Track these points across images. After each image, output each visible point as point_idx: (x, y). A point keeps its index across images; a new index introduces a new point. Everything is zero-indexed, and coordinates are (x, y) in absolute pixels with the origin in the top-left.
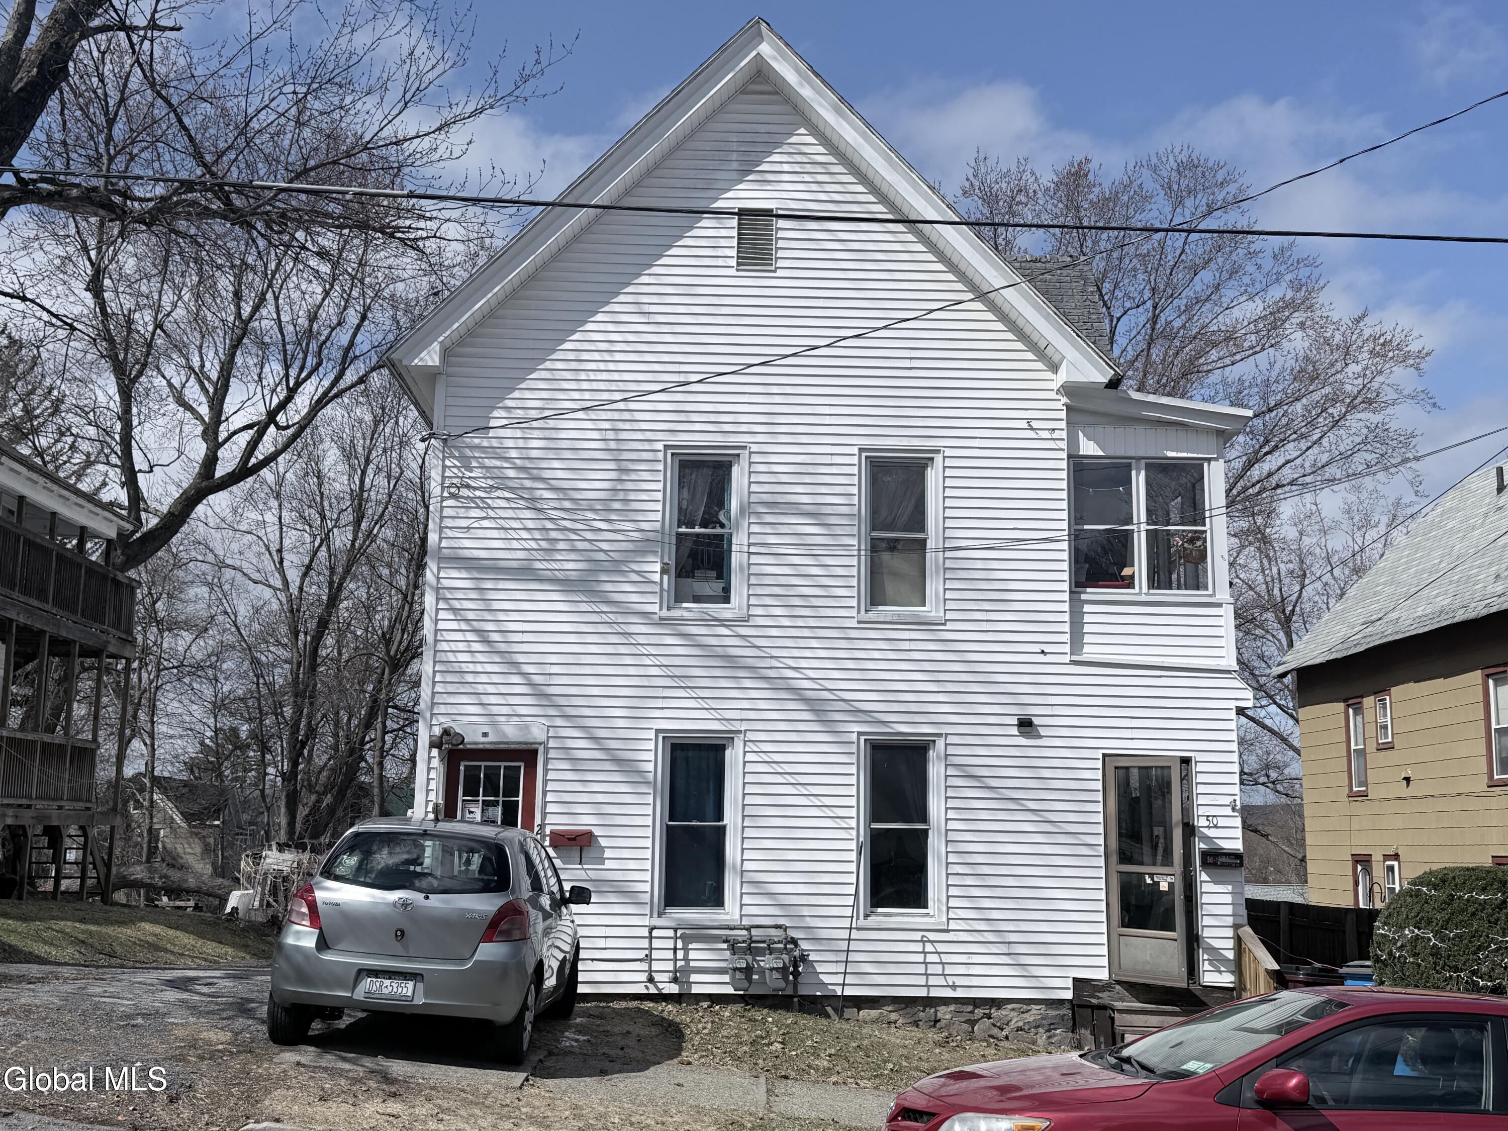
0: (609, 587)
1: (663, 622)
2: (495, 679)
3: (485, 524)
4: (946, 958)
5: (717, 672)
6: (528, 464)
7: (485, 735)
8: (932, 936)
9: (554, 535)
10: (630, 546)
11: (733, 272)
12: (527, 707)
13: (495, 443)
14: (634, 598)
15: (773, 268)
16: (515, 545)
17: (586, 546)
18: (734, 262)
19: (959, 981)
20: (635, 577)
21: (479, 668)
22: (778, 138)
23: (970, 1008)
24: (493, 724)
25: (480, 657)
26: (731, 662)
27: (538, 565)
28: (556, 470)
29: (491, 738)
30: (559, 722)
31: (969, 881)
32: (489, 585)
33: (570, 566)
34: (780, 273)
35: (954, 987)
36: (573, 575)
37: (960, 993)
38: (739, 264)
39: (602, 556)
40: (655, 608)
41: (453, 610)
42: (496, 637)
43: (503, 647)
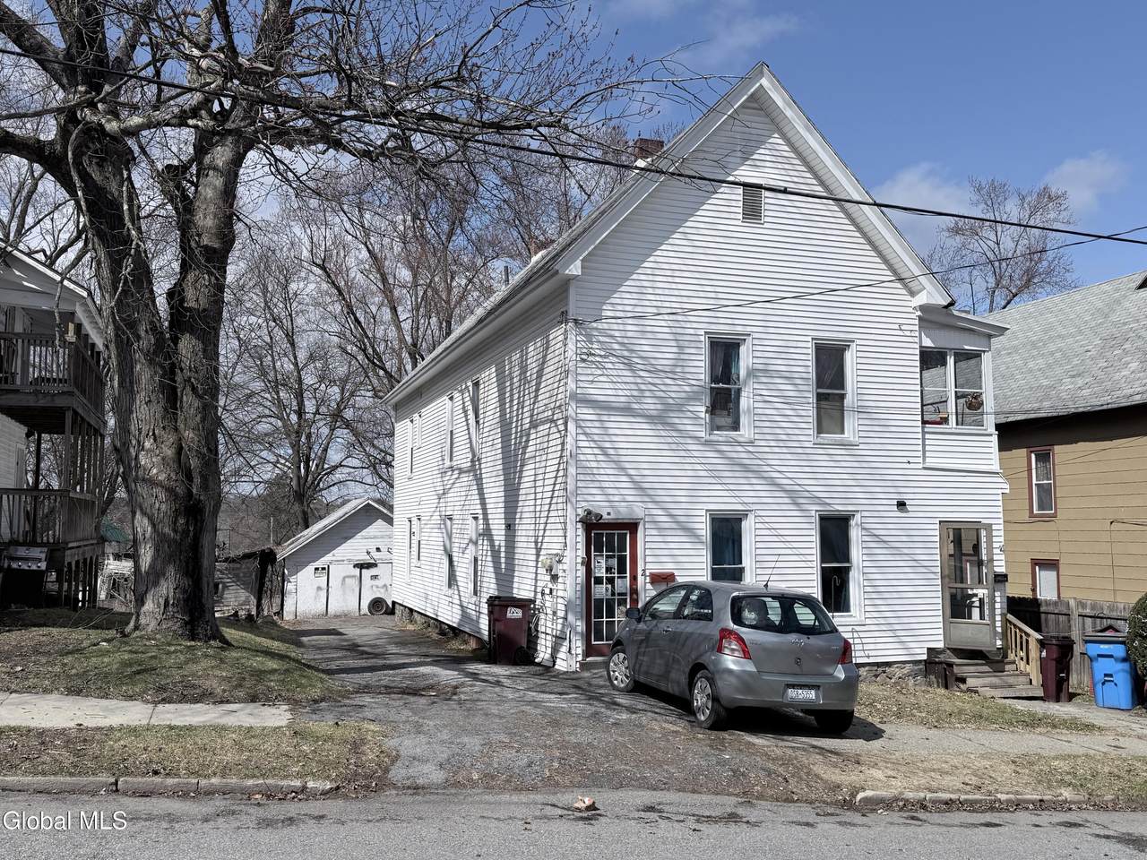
0: (677, 421)
1: (707, 443)
2: (612, 478)
3: (602, 379)
4: (864, 641)
5: (737, 474)
6: (626, 341)
7: (609, 514)
8: (857, 628)
9: (643, 387)
10: (683, 395)
11: (739, 223)
12: (631, 495)
13: (606, 326)
14: (689, 428)
15: (762, 222)
16: (620, 393)
17: (662, 394)
18: (740, 217)
19: (871, 653)
20: (689, 414)
21: (602, 471)
22: (762, 139)
23: (876, 668)
24: (612, 507)
25: (603, 465)
26: (746, 468)
27: (636, 406)
28: (645, 347)
29: (612, 516)
30: (650, 505)
31: (874, 596)
32: (605, 418)
33: (652, 407)
34: (766, 225)
35: (868, 657)
36: (654, 413)
37: (871, 660)
38: (743, 218)
39: (671, 401)
40: (703, 434)
41: (585, 434)
42: (611, 452)
43: (615, 458)
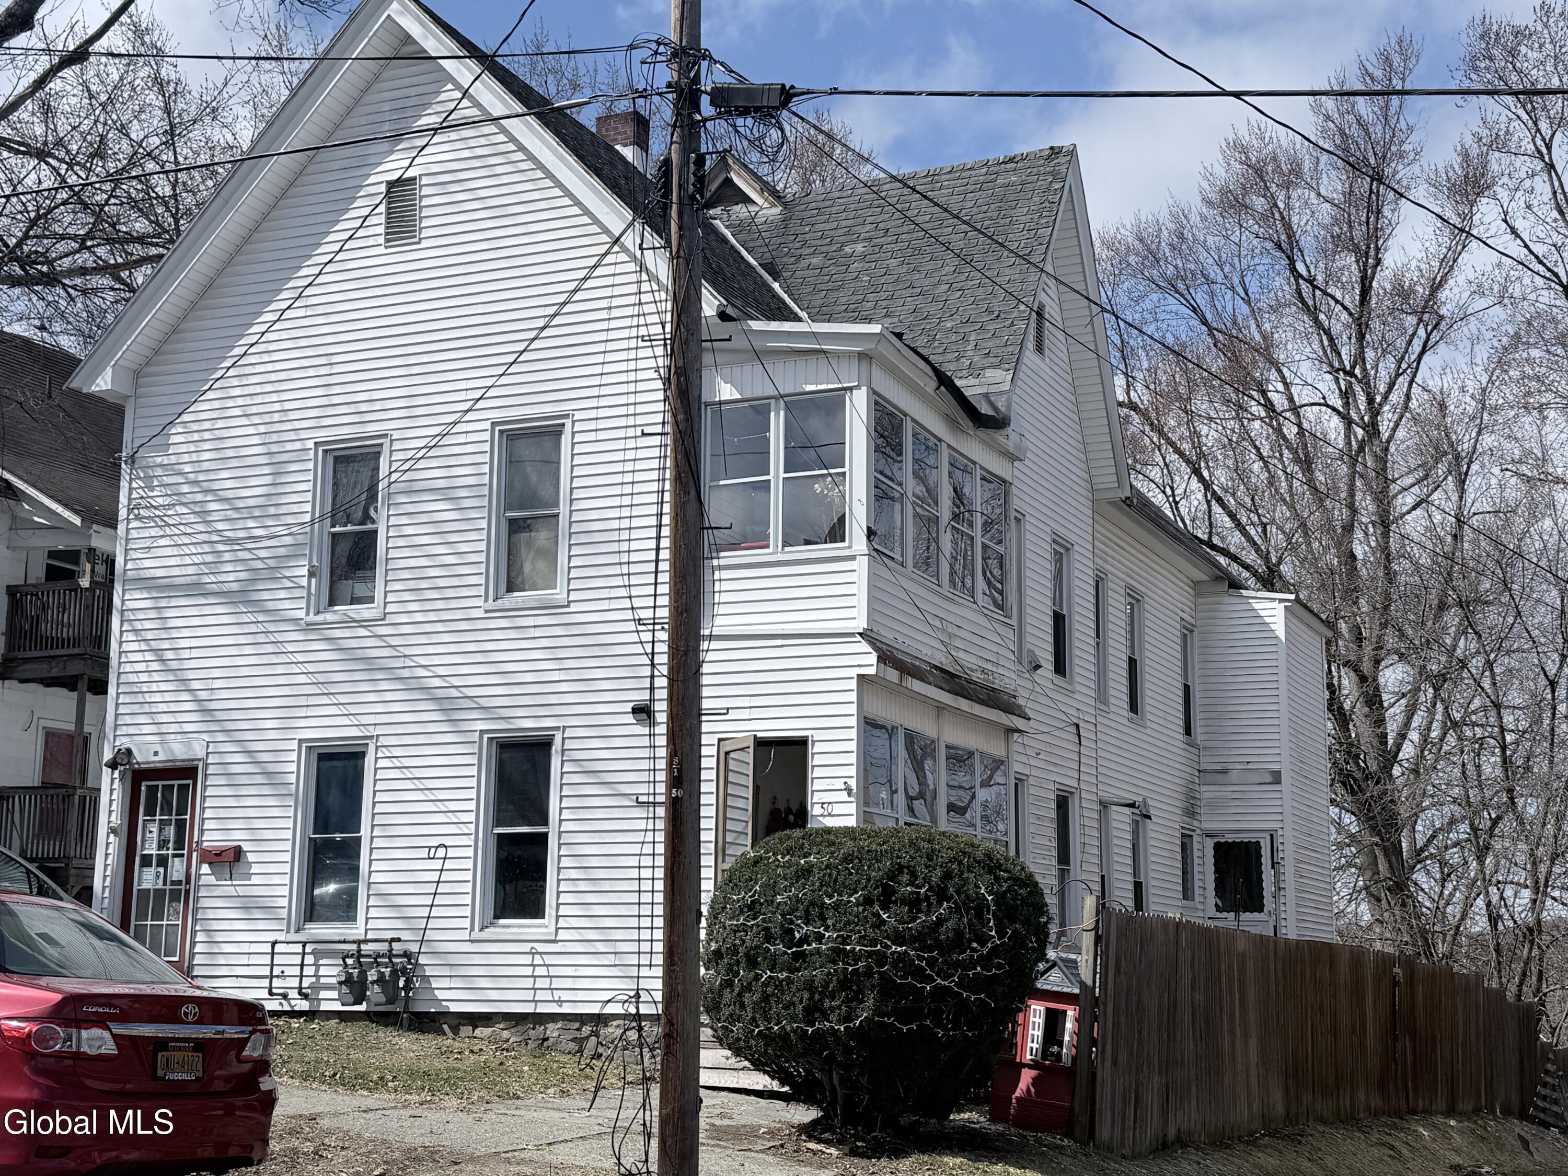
0: (266, 596)
1: (310, 627)
2: (168, 696)
3: (163, 542)
4: (553, 971)
5: (357, 676)
6: (201, 477)
7: (156, 754)
8: (540, 947)
9: (221, 547)
10: (282, 551)
11: (382, 250)
12: (191, 722)
13: (173, 459)
14: (287, 605)
15: (416, 240)
16: (187, 560)
17: (247, 555)
18: (381, 240)
19: (565, 996)
20: (288, 584)
21: (154, 687)
22: (426, 99)
23: (577, 1025)
24: (162, 743)
25: (156, 677)
26: (370, 664)
27: (206, 579)
28: (225, 481)
29: (161, 757)
30: (220, 737)
31: (582, 886)
32: (163, 603)
33: (231, 577)
34: (424, 244)
35: (560, 1002)
36: (235, 587)
37: (566, 1009)
38: (387, 241)
39: (259, 564)
40: (301, 614)
41: (135, 631)
42: (169, 655)
43: (174, 665)
